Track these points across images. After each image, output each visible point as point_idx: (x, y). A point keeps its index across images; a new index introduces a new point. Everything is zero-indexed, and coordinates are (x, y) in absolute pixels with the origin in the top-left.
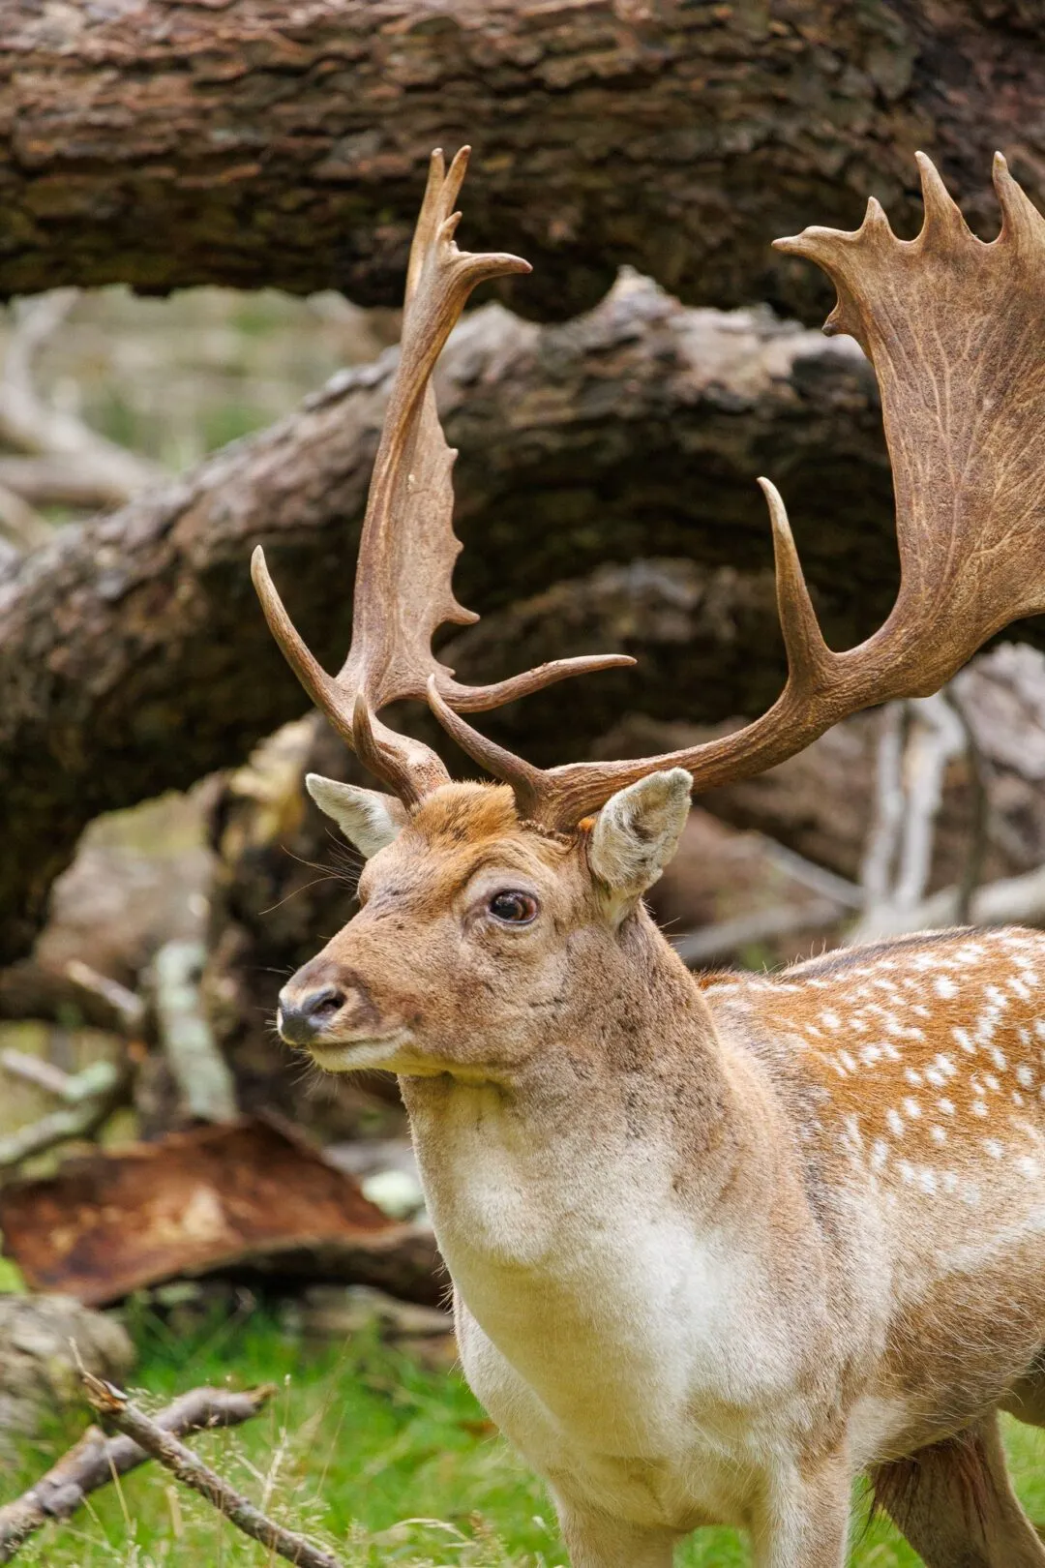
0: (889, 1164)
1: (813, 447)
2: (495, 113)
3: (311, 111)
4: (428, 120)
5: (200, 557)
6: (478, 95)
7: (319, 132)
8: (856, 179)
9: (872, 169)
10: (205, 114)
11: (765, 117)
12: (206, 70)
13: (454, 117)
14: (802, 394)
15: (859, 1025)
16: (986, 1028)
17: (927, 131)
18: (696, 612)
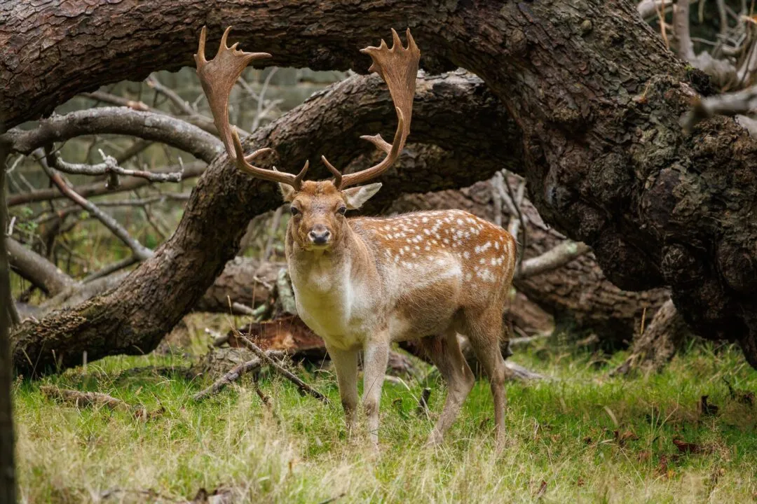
0: (399, 261)
1: (439, 109)
2: (348, 17)
3: (300, 18)
4: (331, 20)
5: (277, 143)
6: (344, 13)
7: (302, 23)
8: (443, 34)
9: (447, 31)
10: (272, 19)
11: (419, 18)
12: (272, 7)
13: (338, 19)
14: (436, 95)
15: (395, 229)
16: (435, 229)
17: (462, 21)
18: (416, 160)
